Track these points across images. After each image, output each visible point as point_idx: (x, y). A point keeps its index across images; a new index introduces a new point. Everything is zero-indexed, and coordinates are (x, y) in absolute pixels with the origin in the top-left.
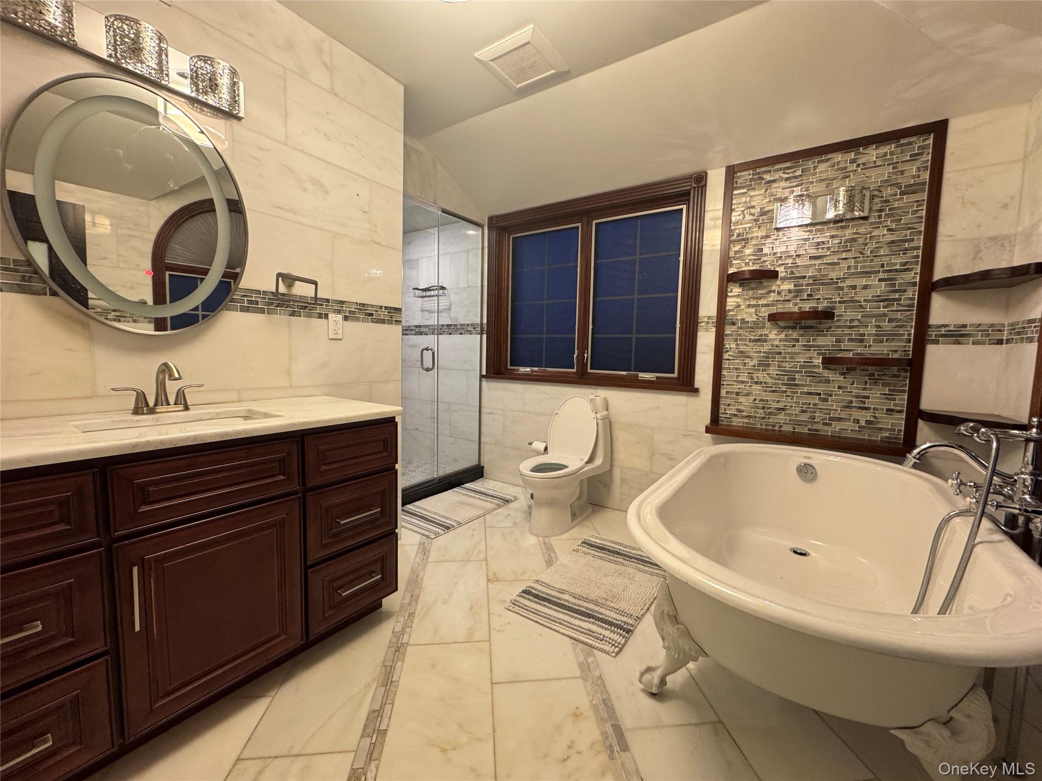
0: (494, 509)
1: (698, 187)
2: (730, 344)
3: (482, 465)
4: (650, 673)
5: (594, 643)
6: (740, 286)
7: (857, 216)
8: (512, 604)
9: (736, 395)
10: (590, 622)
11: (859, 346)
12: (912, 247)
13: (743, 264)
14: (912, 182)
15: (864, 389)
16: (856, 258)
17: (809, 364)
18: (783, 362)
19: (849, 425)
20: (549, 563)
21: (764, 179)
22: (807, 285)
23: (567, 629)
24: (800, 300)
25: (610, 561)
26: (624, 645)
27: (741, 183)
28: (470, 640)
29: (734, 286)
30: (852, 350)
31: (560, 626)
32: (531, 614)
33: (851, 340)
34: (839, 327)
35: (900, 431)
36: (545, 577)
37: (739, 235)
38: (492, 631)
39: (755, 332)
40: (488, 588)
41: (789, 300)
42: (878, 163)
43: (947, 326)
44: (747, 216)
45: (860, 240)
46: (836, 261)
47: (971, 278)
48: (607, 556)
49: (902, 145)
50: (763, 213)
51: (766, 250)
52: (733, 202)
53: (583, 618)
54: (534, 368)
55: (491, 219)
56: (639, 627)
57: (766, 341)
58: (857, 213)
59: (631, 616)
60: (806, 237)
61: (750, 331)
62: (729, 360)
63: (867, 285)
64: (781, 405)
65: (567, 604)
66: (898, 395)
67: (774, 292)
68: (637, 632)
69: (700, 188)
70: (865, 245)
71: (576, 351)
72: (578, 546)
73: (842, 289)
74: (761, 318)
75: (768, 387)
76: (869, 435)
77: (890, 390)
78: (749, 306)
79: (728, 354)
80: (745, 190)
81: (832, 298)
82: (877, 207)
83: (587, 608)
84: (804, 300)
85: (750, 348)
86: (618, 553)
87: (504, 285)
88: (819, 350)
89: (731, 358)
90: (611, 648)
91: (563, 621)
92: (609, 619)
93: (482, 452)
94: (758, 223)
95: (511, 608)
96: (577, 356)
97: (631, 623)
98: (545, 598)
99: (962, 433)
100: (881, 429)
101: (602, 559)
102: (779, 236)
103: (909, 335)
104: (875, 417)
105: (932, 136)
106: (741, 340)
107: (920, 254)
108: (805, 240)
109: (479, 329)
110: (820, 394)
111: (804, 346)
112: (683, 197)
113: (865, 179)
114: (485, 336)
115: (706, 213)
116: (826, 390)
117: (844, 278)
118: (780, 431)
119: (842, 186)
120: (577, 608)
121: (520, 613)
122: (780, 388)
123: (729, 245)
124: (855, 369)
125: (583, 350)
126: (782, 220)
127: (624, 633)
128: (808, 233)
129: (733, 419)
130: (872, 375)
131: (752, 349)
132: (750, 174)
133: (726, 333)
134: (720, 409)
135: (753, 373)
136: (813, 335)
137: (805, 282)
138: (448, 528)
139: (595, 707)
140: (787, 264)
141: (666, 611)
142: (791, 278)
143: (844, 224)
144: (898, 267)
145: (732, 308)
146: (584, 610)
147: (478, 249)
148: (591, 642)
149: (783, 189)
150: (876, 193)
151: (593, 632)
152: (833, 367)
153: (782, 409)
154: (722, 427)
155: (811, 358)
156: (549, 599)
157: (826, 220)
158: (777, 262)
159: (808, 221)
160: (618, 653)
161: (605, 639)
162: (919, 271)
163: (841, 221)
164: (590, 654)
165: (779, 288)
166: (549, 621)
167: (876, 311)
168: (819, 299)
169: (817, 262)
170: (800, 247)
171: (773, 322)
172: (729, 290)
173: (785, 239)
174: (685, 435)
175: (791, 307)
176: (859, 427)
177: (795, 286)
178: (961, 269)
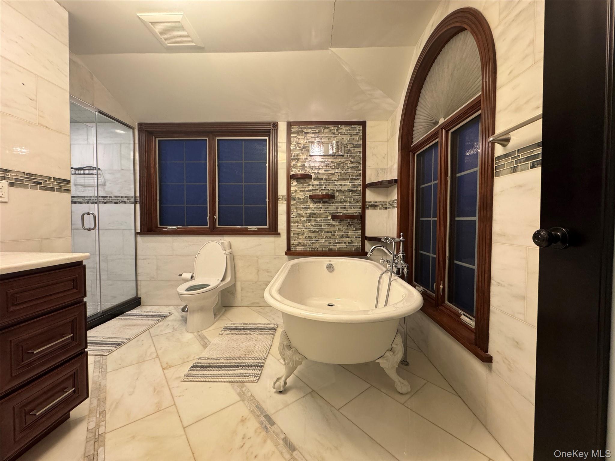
0: (156, 324)
1: (274, 130)
2: (293, 210)
3: (139, 296)
4: (279, 381)
5: (244, 380)
6: (296, 181)
7: (340, 154)
8: (185, 377)
9: (298, 235)
10: (239, 370)
11: (344, 211)
12: (359, 170)
13: (297, 171)
14: (357, 143)
15: (347, 229)
16: (340, 172)
17: (326, 219)
18: (316, 218)
19: (343, 245)
20: (205, 346)
21: (304, 131)
22: (324, 183)
23: (227, 378)
24: (322, 189)
25: (243, 334)
26: (261, 374)
27: (294, 131)
28: (159, 410)
29: (294, 181)
30: (342, 212)
31: (222, 378)
32: (201, 378)
33: (341, 208)
34: (336, 202)
35: (360, 246)
36: (205, 354)
37: (294, 156)
38: (175, 398)
39: (304, 204)
40: (164, 374)
41: (317, 189)
42: (346, 133)
43: (371, 202)
44: (297, 147)
45: (342, 165)
46: (334, 173)
47: (378, 183)
48: (240, 332)
49: (353, 128)
50: (304, 147)
51: (306, 165)
52: (291, 140)
53: (235, 369)
54: (179, 226)
55: (140, 125)
56: (266, 363)
57: (309, 208)
58: (340, 153)
59: (261, 358)
60: (322, 161)
61: (302, 204)
62: (293, 218)
63: (345, 184)
64: (317, 238)
65: (223, 365)
66: (358, 231)
67: (311, 185)
68: (265, 366)
69: (275, 130)
70: (344, 167)
71: (208, 215)
72: (222, 331)
73: (336, 185)
74: (306, 197)
75: (311, 230)
76: (350, 249)
77: (356, 229)
78: (301, 191)
79: (293, 214)
80: (296, 135)
81: (333, 189)
82: (346, 151)
83: (236, 363)
84: (323, 189)
85: (302, 212)
86: (246, 329)
87: (153, 171)
88: (330, 212)
89: (295, 217)
90: (254, 378)
91: (223, 374)
92: (250, 364)
93: (139, 288)
94: (302, 151)
95: (185, 380)
96: (209, 218)
97: (262, 362)
98: (208, 366)
99: (383, 241)
100: (354, 246)
101: (238, 334)
102: (311, 159)
103: (360, 206)
104: (351, 241)
105: (362, 126)
106: (298, 207)
107: (361, 173)
108: (321, 162)
109: (133, 200)
110: (331, 232)
111: (324, 210)
112: (267, 133)
113: (342, 139)
114: (138, 206)
115: (279, 143)
116: (334, 230)
117: (337, 181)
118: (317, 251)
119: (334, 140)
120: (230, 364)
121: (193, 380)
122: (316, 230)
123: (290, 160)
124: (343, 220)
125: (213, 213)
126: (313, 152)
127: (260, 368)
128: (323, 159)
129: (297, 247)
130: (349, 223)
131: (303, 212)
132: (297, 128)
133: (291, 204)
134: (291, 243)
135: (304, 224)
136: (327, 206)
137: (323, 181)
138: (119, 345)
139: (253, 412)
140: (315, 172)
141: (285, 345)
142: (317, 179)
143: (336, 157)
144: (355, 177)
145: (293, 192)
146: (234, 364)
147: (130, 144)
148: (242, 380)
149: (312, 137)
150: (346, 146)
151: (242, 374)
152: (335, 219)
153: (318, 240)
154: (292, 252)
155: (327, 216)
156: (211, 366)
157: (329, 154)
158: (311, 171)
159: (322, 154)
160: (258, 380)
161: (250, 375)
162: (361, 180)
163: (335, 156)
164: (242, 387)
165: (313, 183)
166: (214, 378)
167: (350, 196)
168: (329, 189)
169: (327, 173)
170: (320, 165)
171: (311, 199)
172: (292, 183)
173: (314, 161)
174: (275, 258)
175: (318, 192)
176: (347, 245)
177: (319, 183)
178: (374, 180)
